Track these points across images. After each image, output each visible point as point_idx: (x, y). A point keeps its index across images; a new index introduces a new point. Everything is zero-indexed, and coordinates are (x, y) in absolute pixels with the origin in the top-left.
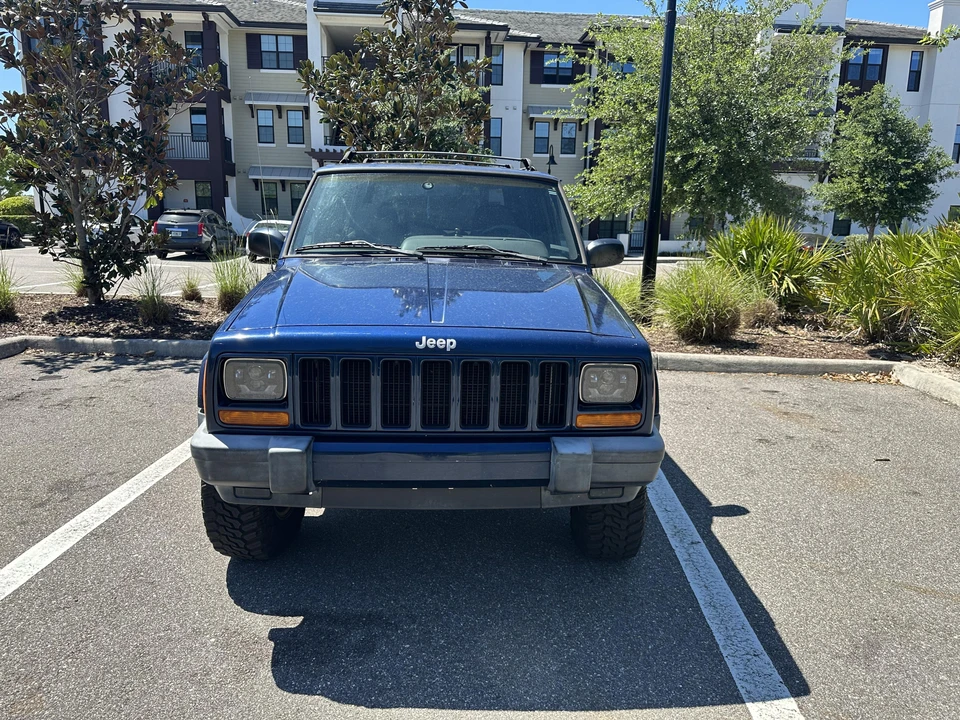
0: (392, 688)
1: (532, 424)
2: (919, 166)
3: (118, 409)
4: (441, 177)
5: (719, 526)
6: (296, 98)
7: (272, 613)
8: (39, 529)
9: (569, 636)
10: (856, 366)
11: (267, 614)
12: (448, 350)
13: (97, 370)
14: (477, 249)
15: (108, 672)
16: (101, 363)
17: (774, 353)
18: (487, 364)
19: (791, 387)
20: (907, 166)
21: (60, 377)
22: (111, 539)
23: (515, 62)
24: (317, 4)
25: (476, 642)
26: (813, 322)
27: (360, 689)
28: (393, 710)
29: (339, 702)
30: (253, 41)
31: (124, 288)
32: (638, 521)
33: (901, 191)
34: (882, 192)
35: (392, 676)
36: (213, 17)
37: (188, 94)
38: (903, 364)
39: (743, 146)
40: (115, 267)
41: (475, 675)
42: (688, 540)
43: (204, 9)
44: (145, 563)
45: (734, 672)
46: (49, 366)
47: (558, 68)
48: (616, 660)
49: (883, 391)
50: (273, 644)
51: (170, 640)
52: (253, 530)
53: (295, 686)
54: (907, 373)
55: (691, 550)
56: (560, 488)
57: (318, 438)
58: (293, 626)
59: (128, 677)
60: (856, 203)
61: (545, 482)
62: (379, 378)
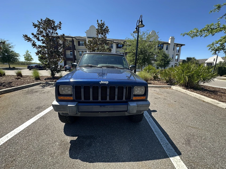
0: (95, 156)
1: (124, 99)
2: (168, 60)
3: (52, 93)
4: (105, 54)
5: (153, 114)
6: (85, 50)
7: (71, 136)
8: (31, 117)
9: (130, 140)
10: (166, 86)
11: (70, 136)
12: (107, 84)
13: (51, 87)
14: (111, 66)
15: (33, 154)
16: (52, 86)
17: (154, 84)
18: (115, 87)
19: (157, 90)
20: (167, 60)
21: (45, 88)
22: (43, 119)
23: (114, 46)
24: (88, 37)
25: (112, 142)
26: (158, 80)
27: (88, 157)
28: (95, 163)
29: (83, 161)
30: (79, 42)
31: (57, 75)
32: (142, 116)
33: (166, 63)
34: (163, 63)
35: (95, 153)
36: (73, 39)
37: (67, 46)
38: (173, 86)
39: (146, 56)
40: (56, 72)
41: (112, 152)
42: (148, 117)
43: (72, 37)
44: (49, 124)
45: (165, 149)
46: (44, 87)
47: (120, 46)
48: (140, 146)
49: (171, 90)
50: (70, 144)
51: (49, 144)
52: (68, 119)
53: (73, 156)
54: (174, 87)
55: (149, 119)
56: (130, 113)
57: (79, 102)
58: (75, 139)
59: (36, 155)
60: (160, 64)
61: (126, 111)
62: (92, 89)
